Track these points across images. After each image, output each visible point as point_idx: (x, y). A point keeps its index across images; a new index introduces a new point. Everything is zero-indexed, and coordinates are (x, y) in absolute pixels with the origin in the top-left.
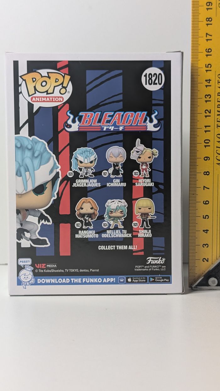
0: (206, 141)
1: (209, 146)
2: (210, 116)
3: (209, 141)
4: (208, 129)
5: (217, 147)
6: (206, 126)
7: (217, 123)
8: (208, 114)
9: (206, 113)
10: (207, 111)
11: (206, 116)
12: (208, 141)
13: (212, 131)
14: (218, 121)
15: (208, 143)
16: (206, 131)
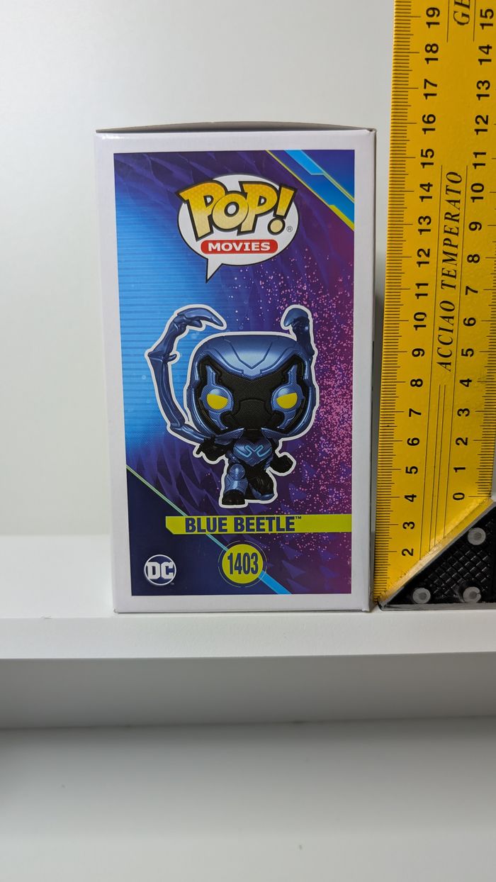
0: (418, 317)
1: (425, 326)
2: (428, 263)
3: (426, 316)
4: (422, 290)
5: (440, 329)
6: (419, 285)
7: (441, 278)
8: (424, 258)
9: (420, 256)
10: (421, 253)
11: (419, 263)
12: (422, 317)
13: (431, 295)
14: (443, 274)
15: (422, 320)
16: (418, 295)
